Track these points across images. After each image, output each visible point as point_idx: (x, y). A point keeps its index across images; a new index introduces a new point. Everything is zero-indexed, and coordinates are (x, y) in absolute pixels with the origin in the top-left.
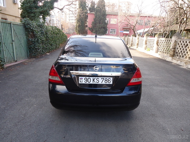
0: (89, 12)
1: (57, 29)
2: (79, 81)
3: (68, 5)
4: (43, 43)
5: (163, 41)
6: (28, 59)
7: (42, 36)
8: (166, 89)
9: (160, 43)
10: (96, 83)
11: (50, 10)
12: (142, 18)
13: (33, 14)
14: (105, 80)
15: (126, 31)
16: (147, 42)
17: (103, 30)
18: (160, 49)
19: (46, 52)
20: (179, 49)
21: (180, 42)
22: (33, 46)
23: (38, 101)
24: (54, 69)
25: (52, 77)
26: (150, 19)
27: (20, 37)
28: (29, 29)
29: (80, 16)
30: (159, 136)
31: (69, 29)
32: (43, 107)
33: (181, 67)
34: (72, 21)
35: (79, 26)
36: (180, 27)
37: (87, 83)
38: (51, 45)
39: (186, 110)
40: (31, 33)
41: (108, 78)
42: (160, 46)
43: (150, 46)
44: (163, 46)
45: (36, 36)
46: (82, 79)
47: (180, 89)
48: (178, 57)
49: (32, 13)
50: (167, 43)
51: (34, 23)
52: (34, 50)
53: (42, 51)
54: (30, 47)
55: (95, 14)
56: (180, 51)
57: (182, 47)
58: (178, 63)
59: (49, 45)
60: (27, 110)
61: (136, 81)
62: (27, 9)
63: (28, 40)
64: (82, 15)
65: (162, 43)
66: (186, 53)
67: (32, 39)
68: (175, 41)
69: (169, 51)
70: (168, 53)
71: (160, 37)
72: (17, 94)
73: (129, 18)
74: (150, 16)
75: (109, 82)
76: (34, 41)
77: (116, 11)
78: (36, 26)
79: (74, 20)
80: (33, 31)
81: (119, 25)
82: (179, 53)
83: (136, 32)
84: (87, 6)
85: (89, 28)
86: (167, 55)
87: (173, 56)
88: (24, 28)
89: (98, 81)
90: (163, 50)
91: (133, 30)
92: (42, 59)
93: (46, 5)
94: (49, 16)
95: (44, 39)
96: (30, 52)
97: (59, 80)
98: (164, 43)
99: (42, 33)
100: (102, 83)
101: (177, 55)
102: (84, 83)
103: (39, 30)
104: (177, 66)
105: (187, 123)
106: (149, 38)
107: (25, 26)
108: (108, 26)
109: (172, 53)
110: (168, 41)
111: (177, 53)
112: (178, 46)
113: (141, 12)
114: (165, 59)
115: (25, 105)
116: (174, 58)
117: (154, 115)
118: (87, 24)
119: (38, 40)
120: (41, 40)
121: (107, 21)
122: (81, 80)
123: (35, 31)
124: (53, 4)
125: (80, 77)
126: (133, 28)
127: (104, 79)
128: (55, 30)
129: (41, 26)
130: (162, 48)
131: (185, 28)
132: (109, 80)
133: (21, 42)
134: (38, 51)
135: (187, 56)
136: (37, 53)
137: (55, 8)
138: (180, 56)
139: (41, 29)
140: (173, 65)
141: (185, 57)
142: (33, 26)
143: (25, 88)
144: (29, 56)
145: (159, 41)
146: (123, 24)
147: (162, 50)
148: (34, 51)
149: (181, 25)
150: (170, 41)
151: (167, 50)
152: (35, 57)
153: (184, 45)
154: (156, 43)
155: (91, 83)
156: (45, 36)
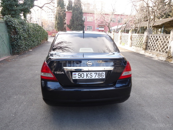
0: (67, 10)
1: (38, 26)
2: (73, 77)
3: (48, 3)
4: (25, 40)
5: (136, 36)
6: (11, 56)
7: (24, 33)
8: (146, 79)
9: (133, 38)
10: (90, 78)
11: (30, 8)
12: (116, 16)
13: (14, 12)
14: (98, 75)
15: (101, 28)
16: (122, 37)
17: (80, 27)
18: (134, 44)
19: (28, 48)
20: (151, 43)
21: (152, 37)
22: (16, 43)
23: (27, 98)
24: (46, 66)
25: (44, 74)
26: (123, 17)
27: (2, 34)
28: (11, 26)
29: (59, 14)
30: (149, 125)
31: (49, 26)
32: (34, 104)
33: (154, 59)
34: (51, 19)
35: (58, 23)
36: (149, 24)
37: (81, 78)
38: (33, 42)
39: (167, 98)
40: (13, 31)
41: (101, 73)
42: (134, 41)
43: (125, 41)
44: (136, 41)
45: (19, 33)
46: (76, 74)
47: (157, 79)
48: (150, 50)
49: (13, 10)
50: (140, 37)
51: (16, 20)
52: (17, 46)
53: (25, 48)
54: (12, 44)
55: (72, 13)
56: (151, 45)
57: (153, 41)
58: (151, 55)
59: (31, 41)
60: (17, 108)
61: (127, 75)
62: (8, 7)
63: (10, 38)
64: (61, 13)
65: (135, 38)
66: (156, 46)
67: (14, 36)
68: (147, 37)
69: (142, 45)
70: (141, 47)
71: (133, 32)
72: (5, 92)
73: (104, 16)
74: (123, 14)
75: (102, 76)
76: (16, 38)
77: (91, 10)
78: (18, 23)
79: (53, 18)
80: (15, 29)
81: (96, 22)
82: (151, 47)
83: (110, 29)
84: (65, 4)
85: (67, 25)
86: (140, 49)
87: (146, 49)
88: (6, 25)
89: (91, 76)
90: (137, 44)
91: (108, 26)
92: (25, 56)
93: (26, 3)
94: (30, 13)
95: (26, 36)
96: (12, 48)
97: (53, 76)
98: (137, 38)
99: (24, 30)
100: (96, 78)
101: (149, 49)
102: (77, 78)
103: (21, 27)
104: (150, 58)
105: (170, 111)
106: (123, 34)
107: (7, 23)
108: (85, 23)
109: (144, 47)
110: (141, 36)
111: (149, 46)
112: (149, 41)
113: (114, 11)
114: (138, 52)
115: (14, 103)
116: (146, 51)
117: (141, 105)
118: (65, 22)
119: (20, 37)
120: (24, 37)
121: (84, 19)
122: (75, 76)
123: (17, 28)
124: (34, 2)
125: (73, 73)
126: (108, 25)
127: (97, 73)
128: (36, 27)
129: (22, 23)
130: (135, 42)
131: (153, 24)
132: (102, 74)
133: (3, 39)
134: (21, 48)
135: (158, 49)
136: (20, 50)
137: (35, 6)
138: (152, 49)
139: (22, 26)
140: (146, 57)
141: (156, 50)
142: (15, 23)
143: (12, 86)
144: (12, 53)
145: (133, 36)
146: (99, 21)
147: (135, 44)
148: (17, 48)
149: (150, 22)
150: (142, 36)
151: (140, 44)
152: (18, 53)
153: (155, 39)
154: (130, 38)
155: (85, 78)
156: (27, 33)
